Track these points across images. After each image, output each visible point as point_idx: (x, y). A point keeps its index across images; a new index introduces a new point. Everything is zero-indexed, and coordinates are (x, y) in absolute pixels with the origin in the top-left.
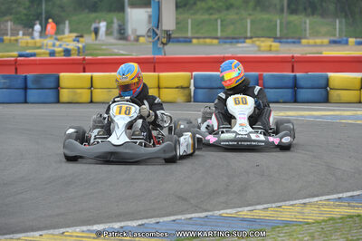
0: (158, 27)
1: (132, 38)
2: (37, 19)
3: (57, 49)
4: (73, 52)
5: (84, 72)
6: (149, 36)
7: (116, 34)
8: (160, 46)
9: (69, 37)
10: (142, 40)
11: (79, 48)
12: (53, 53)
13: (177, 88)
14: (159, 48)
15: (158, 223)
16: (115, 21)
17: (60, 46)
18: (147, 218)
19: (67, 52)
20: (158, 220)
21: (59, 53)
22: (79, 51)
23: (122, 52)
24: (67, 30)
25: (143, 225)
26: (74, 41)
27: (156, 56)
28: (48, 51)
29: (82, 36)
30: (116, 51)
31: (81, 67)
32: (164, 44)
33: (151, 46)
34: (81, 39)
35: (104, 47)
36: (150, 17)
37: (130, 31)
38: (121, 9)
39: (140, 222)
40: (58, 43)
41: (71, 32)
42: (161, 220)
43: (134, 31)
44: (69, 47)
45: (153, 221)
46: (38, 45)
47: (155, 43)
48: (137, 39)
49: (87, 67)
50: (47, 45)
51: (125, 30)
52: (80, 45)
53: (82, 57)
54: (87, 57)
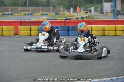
0: (115, 9)
1: (105, 13)
2: (72, 6)
4: (84, 18)
5: (89, 25)
6: (112, 13)
7: (99, 11)
8: (116, 16)
9: (83, 13)
10: (109, 14)
11: (86, 17)
12: (77, 18)
13: (122, 31)
15: (117, 79)
16: (99, 7)
17: (80, 16)
18: (113, 77)
19: (82, 18)
20: (117, 78)
21: (80, 18)
22: (87, 18)
23: (102, 18)
24: (82, 10)
25: (112, 79)
26: (85, 14)
27: (115, 20)
28: (76, 18)
29: (87, 12)
30: (100, 18)
31: (88, 23)
32: (117, 15)
33: (112, 16)
34: (87, 13)
35: (95, 16)
36: (111, 6)
37: (104, 11)
38: (101, 3)
39: (111, 78)
40: (79, 15)
41: (84, 11)
42: (118, 78)
43: (106, 10)
44: (83, 16)
45: (116, 78)
46: (72, 15)
47: (114, 15)
48: (107, 13)
49: (90, 23)
50: (75, 16)
51: (102, 10)
52: (87, 16)
53: (88, 20)
54: (90, 20)
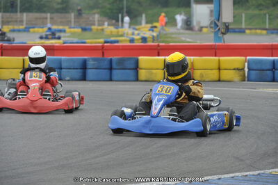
0: (218, 20)
1: (197, 28)
2: (120, 12)
3: (136, 37)
4: (148, 40)
5: (159, 56)
6: (211, 27)
8: (220, 35)
9: (145, 27)
10: (205, 30)
11: (153, 37)
12: (132, 41)
13: (234, 69)
14: (219, 37)
15: (219, 179)
17: (138, 34)
18: (211, 175)
19: (144, 39)
20: (220, 176)
21: (138, 40)
22: (154, 39)
23: (188, 40)
24: (143, 22)
25: (208, 180)
26: (150, 30)
27: (217, 44)
28: (128, 39)
29: (155, 27)
30: (184, 39)
31: (156, 52)
32: (223, 34)
33: (213, 35)
34: (155, 29)
35: (173, 36)
36: (211, 11)
37: (195, 23)
38: (188, 5)
40: (136, 32)
41: (147, 23)
42: (222, 177)
43: (199, 23)
44: (146, 36)
45: (216, 177)
46: (120, 33)
47: (216, 33)
48: (201, 29)
49: (161, 52)
50: (127, 34)
51: (190, 21)
52: (155, 34)
53: (157, 44)
54: (161, 44)
